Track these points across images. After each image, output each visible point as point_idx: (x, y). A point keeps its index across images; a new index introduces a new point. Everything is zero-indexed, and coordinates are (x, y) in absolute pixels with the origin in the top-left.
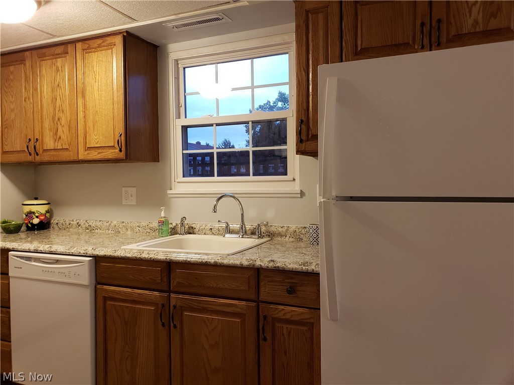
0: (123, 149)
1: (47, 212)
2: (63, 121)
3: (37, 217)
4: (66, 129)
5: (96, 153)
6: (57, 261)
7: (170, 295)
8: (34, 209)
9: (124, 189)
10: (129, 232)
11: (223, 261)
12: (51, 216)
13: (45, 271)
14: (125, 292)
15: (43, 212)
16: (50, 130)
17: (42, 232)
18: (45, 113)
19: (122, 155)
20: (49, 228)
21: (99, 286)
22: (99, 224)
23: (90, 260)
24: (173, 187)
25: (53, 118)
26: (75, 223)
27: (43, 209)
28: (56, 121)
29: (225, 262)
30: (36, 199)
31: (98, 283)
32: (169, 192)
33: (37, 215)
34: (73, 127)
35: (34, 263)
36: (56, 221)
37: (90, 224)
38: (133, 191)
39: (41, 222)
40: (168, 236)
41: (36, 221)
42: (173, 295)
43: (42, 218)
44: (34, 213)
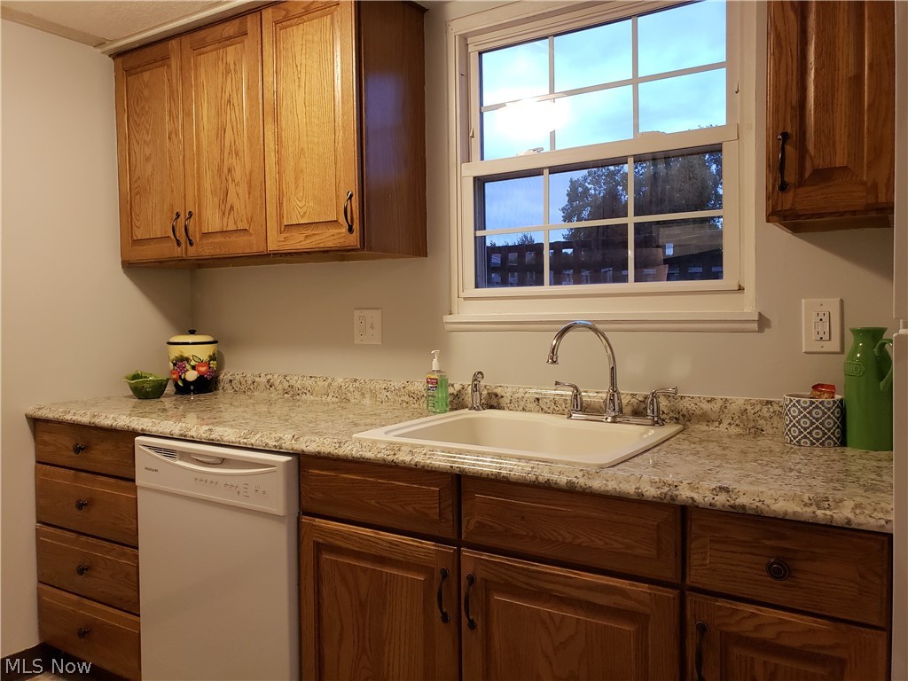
0: (356, 226)
1: (212, 358)
2: (238, 174)
3: (194, 368)
4: (243, 190)
5: (302, 237)
6: (223, 462)
7: (459, 552)
8: (187, 351)
9: (357, 313)
10: (367, 401)
11: (589, 483)
12: (220, 367)
13: (201, 480)
14: (361, 537)
15: (205, 358)
16: (214, 193)
17: (202, 396)
18: (204, 160)
19: (353, 240)
20: (216, 389)
21: (305, 519)
22: (308, 383)
23: (288, 462)
24: (455, 309)
25: (220, 170)
26: (263, 380)
27: (203, 353)
28: (225, 173)
29: (597, 484)
30: (192, 332)
31: (304, 511)
32: (448, 318)
33: (193, 363)
34: (257, 185)
35: (179, 463)
36: (229, 377)
37: (292, 382)
38: (374, 317)
39: (201, 378)
40: (445, 411)
41: (191, 376)
42: (466, 552)
43: (203, 369)
44: (187, 360)
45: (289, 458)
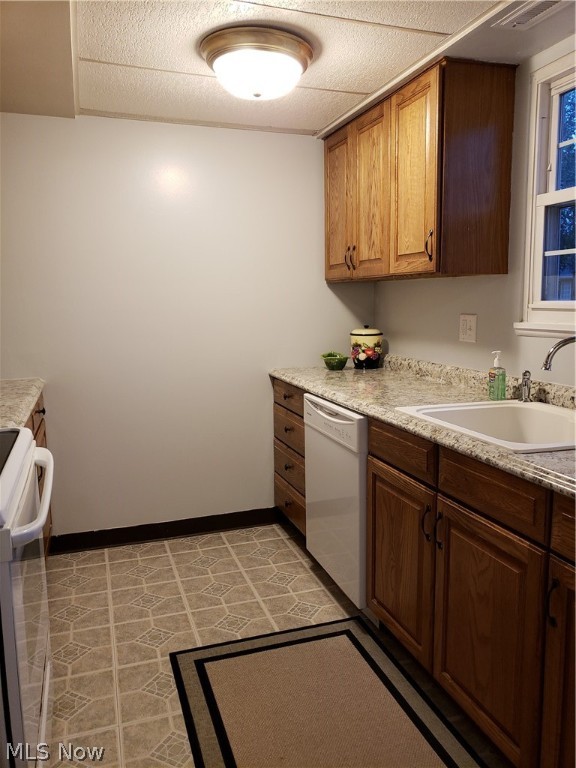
0: (434, 256)
1: (378, 345)
2: (377, 219)
3: (364, 351)
4: (379, 230)
5: (406, 264)
6: (336, 415)
7: (437, 496)
8: (360, 340)
9: (462, 317)
11: (498, 462)
12: (386, 351)
13: (327, 424)
14: (392, 475)
15: (371, 345)
16: (366, 232)
17: (370, 371)
18: (362, 210)
19: (431, 266)
20: (382, 366)
21: (370, 458)
22: (430, 367)
23: (360, 420)
24: (525, 318)
25: (369, 216)
26: (406, 363)
27: (370, 342)
28: (371, 218)
29: (502, 463)
30: (366, 327)
31: (370, 453)
32: (517, 325)
33: (363, 348)
34: (385, 228)
35: (320, 412)
36: (389, 359)
37: (421, 366)
38: (472, 320)
39: (368, 359)
41: (362, 357)
42: (440, 497)
43: (370, 353)
44: (360, 346)
45: (362, 417)
